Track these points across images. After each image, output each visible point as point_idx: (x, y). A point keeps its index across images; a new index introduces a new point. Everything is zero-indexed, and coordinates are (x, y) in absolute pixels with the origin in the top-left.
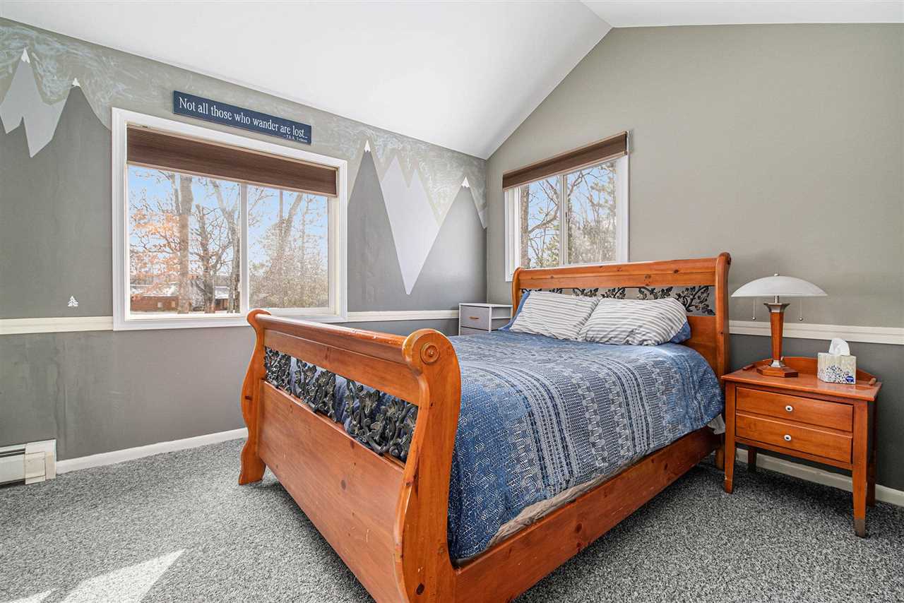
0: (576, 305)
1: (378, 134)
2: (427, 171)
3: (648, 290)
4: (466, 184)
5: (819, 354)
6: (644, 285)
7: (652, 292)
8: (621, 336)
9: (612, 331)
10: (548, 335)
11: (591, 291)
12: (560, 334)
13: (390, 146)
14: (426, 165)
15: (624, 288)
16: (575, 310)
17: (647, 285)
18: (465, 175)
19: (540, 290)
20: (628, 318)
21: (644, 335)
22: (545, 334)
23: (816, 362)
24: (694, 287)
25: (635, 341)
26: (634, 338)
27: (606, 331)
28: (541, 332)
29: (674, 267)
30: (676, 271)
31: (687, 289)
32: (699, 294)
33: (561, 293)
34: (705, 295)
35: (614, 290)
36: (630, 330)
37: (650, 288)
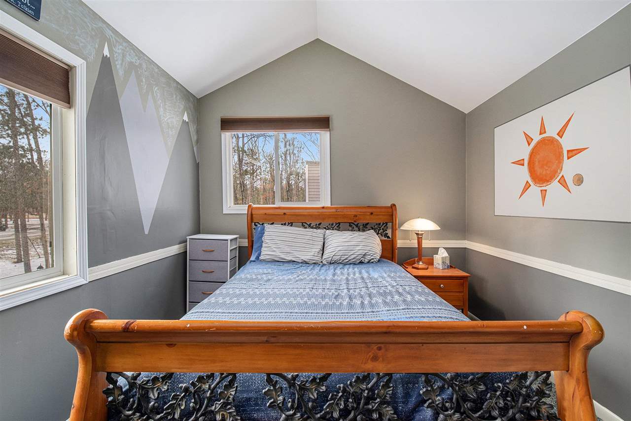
0: (312, 236)
1: (117, 38)
2: (159, 97)
3: (354, 224)
4: (186, 118)
5: (434, 256)
6: (353, 222)
7: (357, 226)
8: (358, 258)
9: (351, 255)
10: (300, 261)
11: (316, 225)
12: (310, 260)
13: (128, 59)
14: (158, 89)
15: (339, 223)
16: (312, 240)
17: (355, 221)
18: (186, 109)
19: (272, 224)
20: (359, 246)
21: (372, 256)
22: (295, 260)
23: (433, 259)
24: (380, 223)
25: (366, 260)
26: (365, 258)
27: (347, 255)
28: (294, 259)
29: (370, 210)
30: (372, 214)
31: (377, 224)
32: (383, 227)
33: (291, 226)
34: (386, 227)
35: (332, 224)
36: (364, 253)
37: (356, 224)
